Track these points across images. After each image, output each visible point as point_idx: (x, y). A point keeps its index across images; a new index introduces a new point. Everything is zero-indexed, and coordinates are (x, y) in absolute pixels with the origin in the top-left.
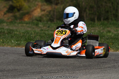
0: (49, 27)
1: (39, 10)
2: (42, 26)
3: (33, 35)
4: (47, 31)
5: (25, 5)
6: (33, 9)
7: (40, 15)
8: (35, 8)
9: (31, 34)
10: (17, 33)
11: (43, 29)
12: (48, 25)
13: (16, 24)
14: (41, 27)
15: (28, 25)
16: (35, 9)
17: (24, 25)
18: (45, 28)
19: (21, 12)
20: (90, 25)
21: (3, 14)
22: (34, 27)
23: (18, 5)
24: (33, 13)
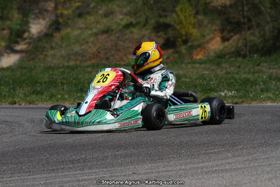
0: (239, 67)
1: (218, 39)
2: (228, 66)
3: (215, 82)
4: (237, 73)
5: (195, 32)
6: (208, 37)
7: (222, 47)
8: (212, 35)
9: (211, 80)
10: (187, 80)
11: (229, 70)
12: (238, 65)
13: (183, 65)
14: (226, 68)
15: (203, 66)
16: (212, 39)
17: (197, 65)
18: (232, 69)
19: (189, 44)
22: (214, 67)
23: (184, 33)
24: (210, 45)
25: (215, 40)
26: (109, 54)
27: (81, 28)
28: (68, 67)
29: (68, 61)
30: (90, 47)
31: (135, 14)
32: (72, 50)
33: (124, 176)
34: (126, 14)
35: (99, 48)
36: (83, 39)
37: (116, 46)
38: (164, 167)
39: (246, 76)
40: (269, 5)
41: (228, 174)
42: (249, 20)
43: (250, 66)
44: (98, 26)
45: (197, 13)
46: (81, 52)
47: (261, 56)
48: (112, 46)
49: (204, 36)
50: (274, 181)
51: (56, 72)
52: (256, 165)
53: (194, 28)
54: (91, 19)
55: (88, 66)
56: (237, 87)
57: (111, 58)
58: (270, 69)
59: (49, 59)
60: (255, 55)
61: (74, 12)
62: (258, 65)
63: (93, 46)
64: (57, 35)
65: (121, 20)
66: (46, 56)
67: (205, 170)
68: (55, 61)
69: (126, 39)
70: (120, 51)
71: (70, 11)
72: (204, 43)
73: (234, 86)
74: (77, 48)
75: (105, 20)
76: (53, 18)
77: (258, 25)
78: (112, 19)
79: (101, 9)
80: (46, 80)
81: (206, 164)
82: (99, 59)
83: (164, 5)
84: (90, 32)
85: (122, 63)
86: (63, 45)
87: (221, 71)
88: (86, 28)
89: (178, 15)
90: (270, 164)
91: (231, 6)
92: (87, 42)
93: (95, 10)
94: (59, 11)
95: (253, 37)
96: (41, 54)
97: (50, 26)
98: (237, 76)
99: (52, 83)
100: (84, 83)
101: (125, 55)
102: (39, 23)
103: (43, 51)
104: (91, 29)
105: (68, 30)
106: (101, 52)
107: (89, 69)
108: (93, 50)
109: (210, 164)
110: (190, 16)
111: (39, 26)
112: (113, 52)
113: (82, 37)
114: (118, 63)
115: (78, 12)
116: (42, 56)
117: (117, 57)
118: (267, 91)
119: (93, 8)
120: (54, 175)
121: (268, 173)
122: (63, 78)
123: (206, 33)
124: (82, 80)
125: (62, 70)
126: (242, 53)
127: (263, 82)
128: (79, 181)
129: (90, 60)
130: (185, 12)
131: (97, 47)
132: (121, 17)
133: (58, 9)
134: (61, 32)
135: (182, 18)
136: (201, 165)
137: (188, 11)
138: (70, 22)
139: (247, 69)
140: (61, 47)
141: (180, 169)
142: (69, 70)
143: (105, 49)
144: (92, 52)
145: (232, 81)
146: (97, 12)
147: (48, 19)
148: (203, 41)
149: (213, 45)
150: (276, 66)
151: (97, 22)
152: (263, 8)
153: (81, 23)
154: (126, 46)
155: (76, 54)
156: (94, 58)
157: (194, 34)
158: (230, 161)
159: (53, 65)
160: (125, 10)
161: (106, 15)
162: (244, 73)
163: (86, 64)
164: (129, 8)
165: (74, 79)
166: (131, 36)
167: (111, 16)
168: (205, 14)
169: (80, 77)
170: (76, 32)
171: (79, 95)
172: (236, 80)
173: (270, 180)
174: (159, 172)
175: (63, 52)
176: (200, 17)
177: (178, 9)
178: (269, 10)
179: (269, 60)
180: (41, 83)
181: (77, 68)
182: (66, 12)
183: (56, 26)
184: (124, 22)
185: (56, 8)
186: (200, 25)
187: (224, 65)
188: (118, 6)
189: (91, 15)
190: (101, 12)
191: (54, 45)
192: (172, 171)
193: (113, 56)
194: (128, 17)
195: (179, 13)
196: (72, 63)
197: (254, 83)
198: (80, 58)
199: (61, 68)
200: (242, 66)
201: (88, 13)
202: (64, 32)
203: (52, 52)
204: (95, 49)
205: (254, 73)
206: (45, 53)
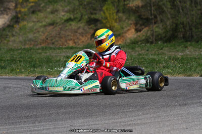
0: (148, 50)
1: (133, 30)
2: (140, 50)
3: (130, 61)
4: (146, 55)
6: (126, 29)
7: (135, 36)
8: (128, 28)
11: (140, 53)
12: (147, 49)
14: (138, 51)
16: (129, 30)
18: (143, 51)
20: (199, 46)
21: (89, 36)
22: (130, 51)
24: (127, 35)
25: (130, 31)
26: (54, 40)
27: (34, 22)
28: (24, 49)
29: (25, 45)
30: (41, 35)
31: (73, 12)
32: (27, 37)
33: (65, 127)
34: (67, 12)
35: (47, 35)
36: (36, 29)
37: (59, 34)
38: (93, 122)
39: (152, 57)
40: (169, 7)
41: (139, 127)
42: (156, 17)
43: (156, 50)
44: (47, 20)
45: (118, 11)
46: (34, 39)
47: (164, 43)
48: (56, 34)
49: (123, 28)
50: (171, 132)
51: (16, 53)
52: (159, 120)
53: (116, 22)
54: (41, 15)
55: (39, 49)
56: (146, 65)
57: (56, 43)
58: (170, 52)
59: (11, 43)
60: (159, 42)
61: (29, 9)
62: (162, 49)
63: (42, 34)
64: (17, 26)
65: (63, 16)
66: (8, 41)
67: (122, 124)
68: (15, 45)
69: (67, 30)
70: (62, 38)
71: (26, 9)
72: (123, 33)
73: (144, 64)
74: (31, 36)
75: (51, 16)
76: (14, 14)
77: (162, 21)
78: (57, 15)
79: (48, 8)
80: (8, 58)
81: (123, 120)
82: (47, 43)
83: (94, 6)
84: (40, 24)
85: (64, 47)
86: (21, 34)
87: (135, 53)
88: (38, 22)
89: (104, 13)
90: (169, 120)
91: (142, 7)
92: (39, 32)
93: (44, 9)
94: (18, 9)
95: (158, 29)
96: (5, 40)
97: (12, 19)
98: (146, 57)
99: (13, 61)
100: (36, 61)
101: (66, 41)
102: (4, 18)
103: (7, 37)
104: (42, 22)
105: (25, 23)
106: (49, 39)
107: (40, 51)
108: (43, 37)
109: (126, 119)
110: (113, 13)
111: (3, 20)
112: (57, 39)
113: (35, 28)
114: (61, 47)
115: (32, 10)
116: (6, 42)
117: (60, 42)
118: (168, 68)
119: (43, 7)
120: (13, 126)
121: (167, 126)
122: (21, 58)
123: (124, 26)
124: (34, 59)
125: (20, 51)
126: (150, 40)
127: (165, 61)
128: (31, 131)
129: (41, 45)
130: (110, 11)
131: (46, 35)
132: (63, 14)
133: (17, 8)
134: (20, 24)
135: (107, 14)
136: (120, 120)
137: (111, 10)
138: (26, 17)
139: (153, 52)
140: (19, 35)
141: (105, 123)
142: (25, 51)
143: (51, 37)
144: (42, 38)
145: (143, 60)
146: (46, 10)
147: (10, 15)
148: (122, 31)
149: (129, 35)
150: (175, 50)
151: (46, 17)
152: (165, 9)
153: (34, 18)
154: (67, 34)
155: (30, 40)
156: (43, 43)
157: (116, 26)
158: (140, 117)
159: (13, 48)
160: (66, 9)
161: (52, 12)
162: (152, 55)
163: (38, 47)
164: (68, 7)
165: (29, 58)
166: (70, 27)
167: (56, 13)
168: (124, 12)
169: (33, 56)
170: (31, 25)
171: (32, 69)
172: (145, 60)
173: (169, 131)
174: (89, 125)
175: (21, 39)
176: (120, 15)
177: (104, 8)
178: (169, 10)
179: (169, 46)
180: (4, 60)
181: (31, 50)
182: (23, 10)
183: (16, 20)
184: (65, 18)
185: (16, 7)
186: (120, 20)
187: (137, 49)
188: (61, 6)
189: (42, 12)
190: (48, 10)
191: (14, 33)
192: (98, 124)
193: (57, 41)
194: (68, 14)
195: (106, 11)
196: (27, 46)
197: (158, 62)
198: (33, 43)
199: (20, 50)
200: (150, 50)
201: (39, 11)
202: (22, 24)
203: (12, 39)
204: (44, 37)
205: (158, 55)
206: (7, 39)
